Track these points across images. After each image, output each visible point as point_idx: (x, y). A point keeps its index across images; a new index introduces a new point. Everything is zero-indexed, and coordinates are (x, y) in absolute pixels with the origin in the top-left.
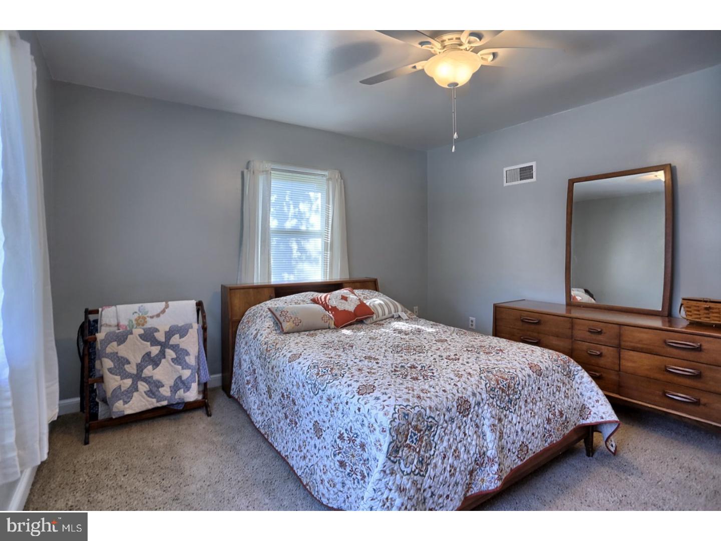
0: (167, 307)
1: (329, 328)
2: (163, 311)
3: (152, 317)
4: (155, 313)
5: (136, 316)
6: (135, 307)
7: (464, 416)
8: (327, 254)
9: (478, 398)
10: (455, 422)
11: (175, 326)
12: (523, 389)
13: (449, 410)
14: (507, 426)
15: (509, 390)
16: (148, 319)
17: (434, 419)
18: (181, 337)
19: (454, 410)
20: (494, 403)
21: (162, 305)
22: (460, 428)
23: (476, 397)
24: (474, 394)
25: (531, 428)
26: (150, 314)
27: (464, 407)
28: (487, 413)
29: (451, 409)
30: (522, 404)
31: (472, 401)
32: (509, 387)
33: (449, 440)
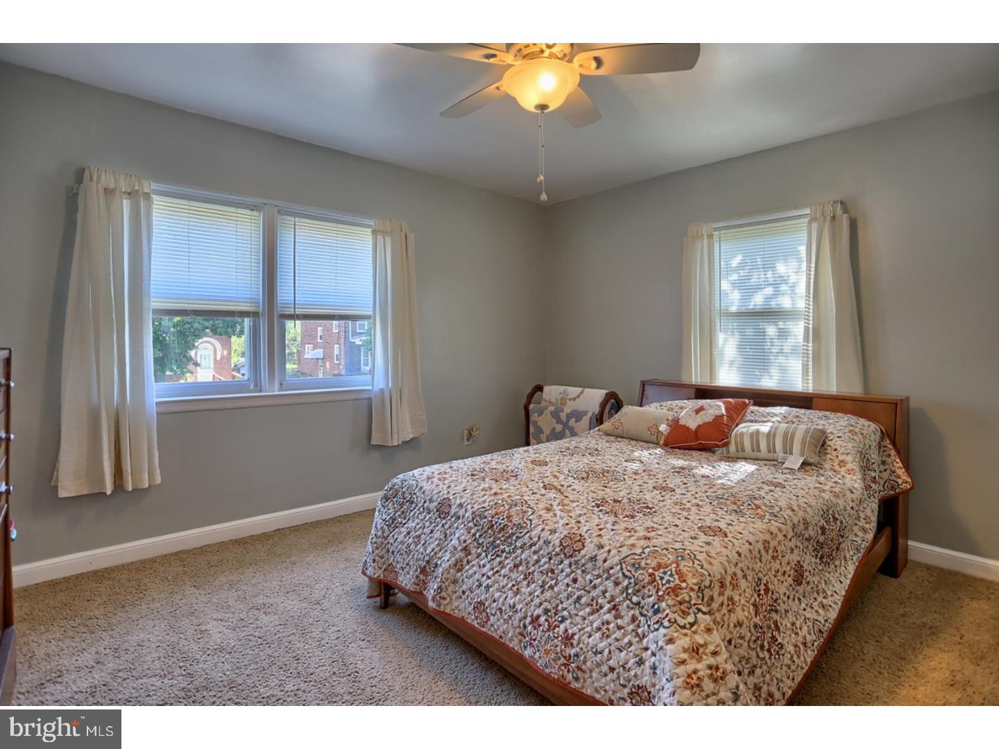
0: (582, 392)
1: (658, 444)
2: (578, 396)
3: (570, 400)
4: (573, 397)
5: (561, 396)
6: (562, 388)
7: (440, 517)
8: (807, 346)
9: (461, 513)
10: (430, 515)
11: (575, 410)
12: (521, 547)
13: (431, 501)
14: (473, 566)
15: (500, 532)
16: (568, 401)
17: (417, 498)
18: (576, 422)
19: (435, 504)
20: (473, 531)
21: (580, 390)
22: (431, 523)
23: (460, 509)
24: (461, 505)
25: (501, 600)
26: (569, 397)
27: (443, 510)
28: (460, 534)
29: (433, 501)
30: (509, 563)
31: (454, 510)
32: (503, 529)
33: (418, 524)
